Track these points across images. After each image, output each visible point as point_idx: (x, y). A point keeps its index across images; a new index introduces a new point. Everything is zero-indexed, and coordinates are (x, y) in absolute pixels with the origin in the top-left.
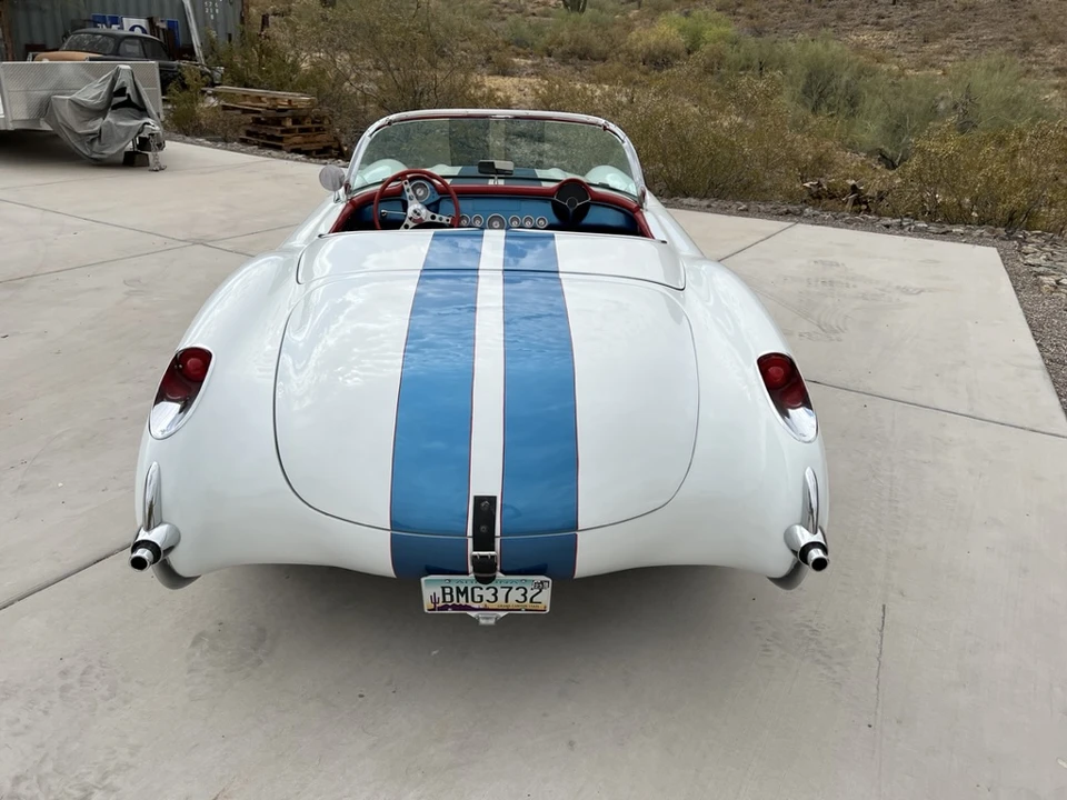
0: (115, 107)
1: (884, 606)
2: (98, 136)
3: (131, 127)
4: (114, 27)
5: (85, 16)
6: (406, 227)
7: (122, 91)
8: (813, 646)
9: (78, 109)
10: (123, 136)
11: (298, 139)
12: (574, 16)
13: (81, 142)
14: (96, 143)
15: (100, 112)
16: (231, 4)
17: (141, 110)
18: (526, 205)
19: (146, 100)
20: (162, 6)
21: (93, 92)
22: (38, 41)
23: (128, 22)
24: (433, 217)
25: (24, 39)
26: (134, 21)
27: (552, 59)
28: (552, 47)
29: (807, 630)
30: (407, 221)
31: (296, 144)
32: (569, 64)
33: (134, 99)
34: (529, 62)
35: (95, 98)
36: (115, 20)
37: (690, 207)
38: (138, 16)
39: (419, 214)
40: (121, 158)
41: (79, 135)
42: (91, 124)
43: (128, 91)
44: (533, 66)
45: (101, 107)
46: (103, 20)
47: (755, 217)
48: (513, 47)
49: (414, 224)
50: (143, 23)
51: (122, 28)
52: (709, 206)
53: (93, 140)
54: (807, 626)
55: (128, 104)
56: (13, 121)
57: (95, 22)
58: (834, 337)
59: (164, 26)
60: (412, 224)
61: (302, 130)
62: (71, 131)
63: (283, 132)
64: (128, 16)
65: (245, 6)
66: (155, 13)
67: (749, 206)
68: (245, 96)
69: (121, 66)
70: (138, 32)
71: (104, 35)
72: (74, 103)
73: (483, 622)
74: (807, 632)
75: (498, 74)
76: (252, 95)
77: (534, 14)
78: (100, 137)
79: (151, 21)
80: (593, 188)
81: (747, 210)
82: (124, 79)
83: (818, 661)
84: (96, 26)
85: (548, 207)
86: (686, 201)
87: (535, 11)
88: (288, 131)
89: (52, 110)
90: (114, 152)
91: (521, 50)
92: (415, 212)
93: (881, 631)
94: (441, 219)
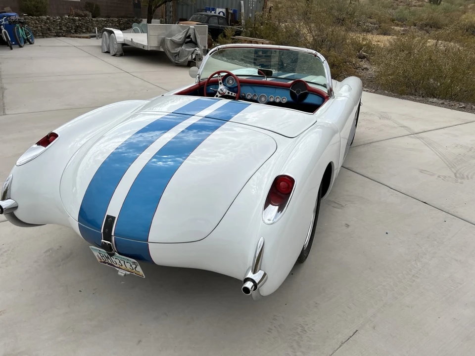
0: (187, 43)
1: (357, 331)
2: (178, 54)
3: (190, 51)
4: (213, 12)
5: (203, 8)
6: (217, 96)
7: (189, 37)
8: (296, 338)
9: (172, 43)
10: (187, 54)
11: (263, 60)
12: (434, 6)
13: (172, 56)
14: (177, 57)
15: (180, 45)
16: (260, 2)
17: (195, 44)
18: (278, 91)
19: (199, 41)
20: (232, 4)
21: (179, 37)
22: (184, 17)
23: (218, 10)
24: (229, 93)
25: (180, 17)
26: (221, 10)
27: (415, 27)
28: (417, 21)
29: (300, 328)
30: (218, 94)
31: (262, 62)
32: (423, 30)
33: (193, 40)
34: (402, 29)
35: (180, 39)
36: (214, 9)
37: (432, 103)
38: (222, 8)
39: (222, 91)
40: (187, 64)
41: (172, 53)
42: (176, 49)
43: (191, 37)
44: (404, 30)
45: (182, 43)
46: (209, 9)
47: (468, 112)
48: (396, 21)
49: (220, 95)
50: (224, 10)
51: (215, 13)
52: (442, 104)
53: (176, 55)
54: (302, 327)
55: (191, 42)
56: (150, 47)
57: (206, 10)
58: (460, 181)
59: (231, 12)
60: (219, 95)
61: (265, 56)
62: (169, 51)
63: (257, 56)
64: (219, 8)
65: (265, 3)
66: (229, 7)
67: (466, 106)
68: (245, 40)
69: (191, 27)
70: (221, 14)
71: (205, 15)
72: (172, 40)
73: (119, 273)
74: (299, 330)
75: (382, 34)
76: (248, 40)
77: (415, 6)
78: (178, 55)
79: (227, 10)
80: (310, 85)
81: (464, 108)
82: (191, 32)
83: (292, 347)
84: (206, 12)
85: (288, 93)
86: (431, 100)
87: (415, 4)
88: (260, 56)
89: (164, 44)
90: (182, 61)
91: (400, 23)
92: (221, 90)
93: (343, 343)
94: (232, 94)
